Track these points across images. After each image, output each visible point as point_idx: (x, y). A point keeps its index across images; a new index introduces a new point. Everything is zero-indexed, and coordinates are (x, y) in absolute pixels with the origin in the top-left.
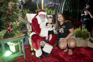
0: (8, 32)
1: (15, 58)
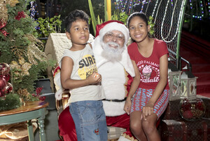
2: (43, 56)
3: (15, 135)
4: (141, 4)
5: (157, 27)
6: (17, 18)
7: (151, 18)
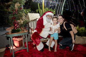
0: (15, 28)
2: (26, 19)
3: (19, 39)
4: (52, 6)
5: (56, 12)
6: (20, 9)
7: (55, 9)
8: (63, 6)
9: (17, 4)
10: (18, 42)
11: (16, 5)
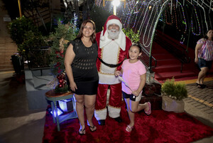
1: (68, 120)
7: (138, 31)
8: (155, 26)
9: (62, 39)
10: (66, 104)
11: (61, 43)
